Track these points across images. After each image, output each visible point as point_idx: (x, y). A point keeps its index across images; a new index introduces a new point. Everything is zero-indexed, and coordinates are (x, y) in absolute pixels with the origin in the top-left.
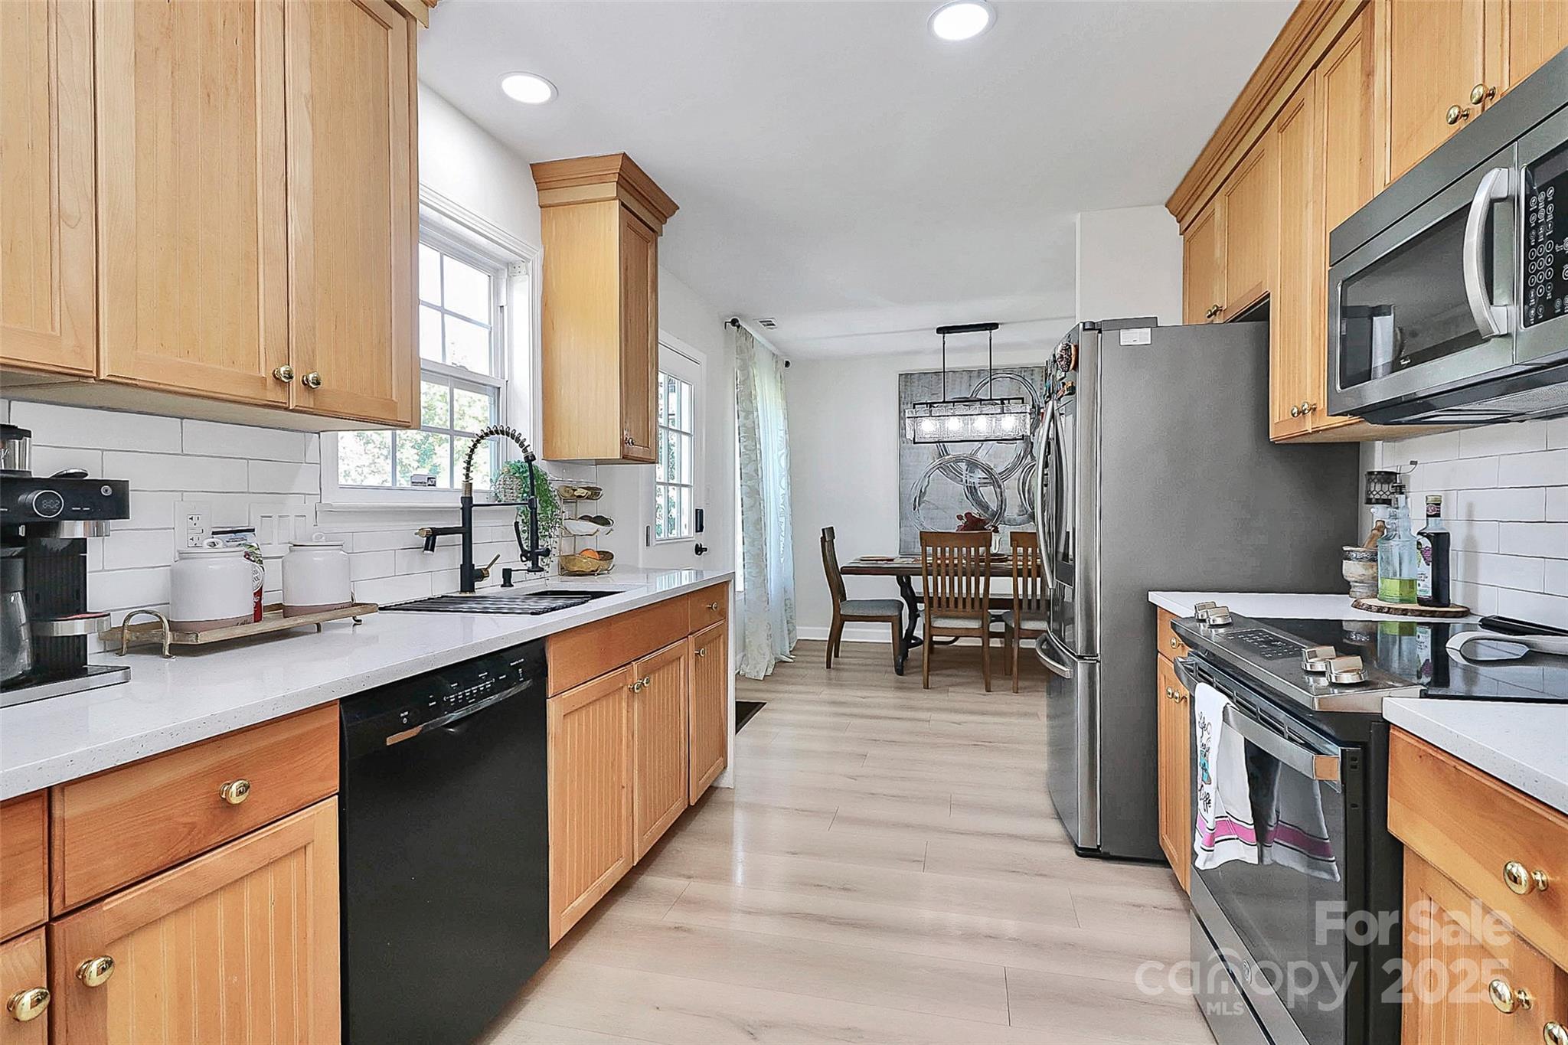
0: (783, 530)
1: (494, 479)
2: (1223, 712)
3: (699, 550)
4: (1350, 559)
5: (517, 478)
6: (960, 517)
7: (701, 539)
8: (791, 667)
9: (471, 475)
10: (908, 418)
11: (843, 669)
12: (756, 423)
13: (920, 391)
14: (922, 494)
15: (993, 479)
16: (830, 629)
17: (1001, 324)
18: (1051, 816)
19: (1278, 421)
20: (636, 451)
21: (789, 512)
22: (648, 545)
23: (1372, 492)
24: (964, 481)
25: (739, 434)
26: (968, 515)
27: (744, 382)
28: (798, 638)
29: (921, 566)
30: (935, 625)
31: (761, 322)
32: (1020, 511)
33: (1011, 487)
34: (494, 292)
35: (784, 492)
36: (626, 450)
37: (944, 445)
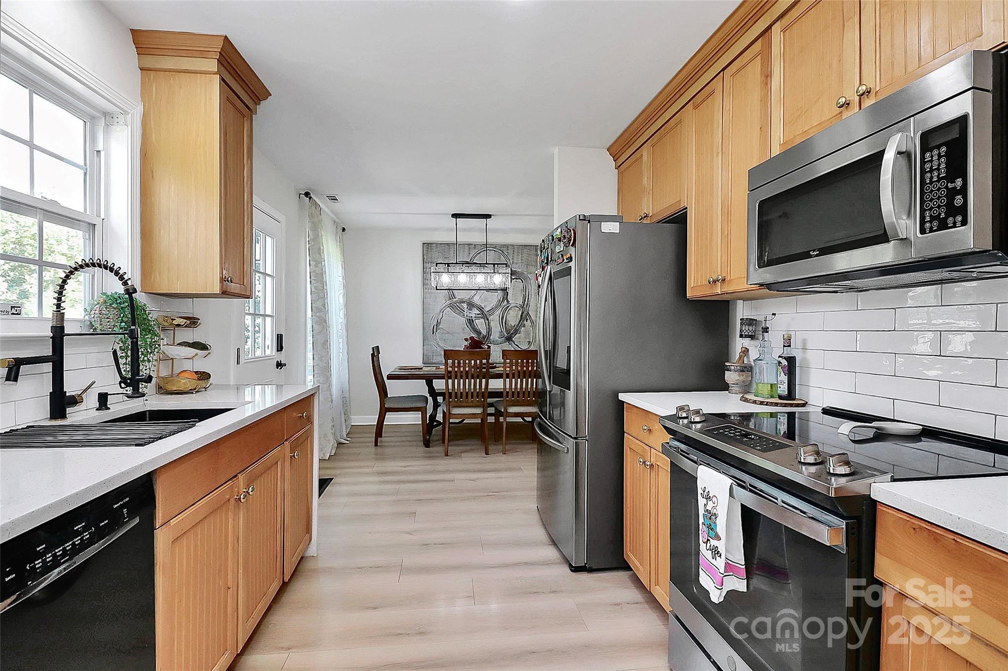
0: (341, 348)
1: (88, 309)
2: (730, 489)
3: (279, 365)
4: (730, 371)
5: (113, 308)
6: (466, 340)
7: (282, 357)
8: (348, 447)
9: (62, 305)
10: (433, 272)
11: (384, 446)
12: (324, 270)
13: (437, 255)
14: (438, 324)
15: (484, 315)
16: (378, 416)
17: (493, 215)
18: (548, 543)
19: (693, 286)
20: (234, 287)
21: (345, 336)
22: (238, 363)
23: (743, 331)
24: (466, 315)
25: (310, 278)
26: (472, 338)
27: (314, 240)
28: (352, 424)
29: (444, 373)
30: (453, 413)
31: (327, 197)
32: (500, 336)
33: (495, 319)
34: (90, 137)
35: (342, 321)
36: (224, 287)
37: (452, 292)
